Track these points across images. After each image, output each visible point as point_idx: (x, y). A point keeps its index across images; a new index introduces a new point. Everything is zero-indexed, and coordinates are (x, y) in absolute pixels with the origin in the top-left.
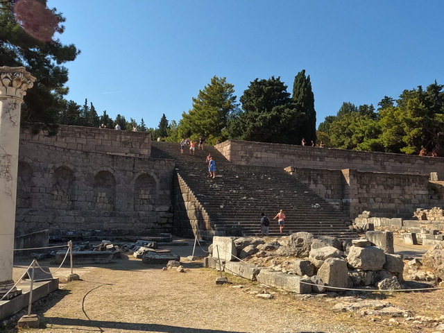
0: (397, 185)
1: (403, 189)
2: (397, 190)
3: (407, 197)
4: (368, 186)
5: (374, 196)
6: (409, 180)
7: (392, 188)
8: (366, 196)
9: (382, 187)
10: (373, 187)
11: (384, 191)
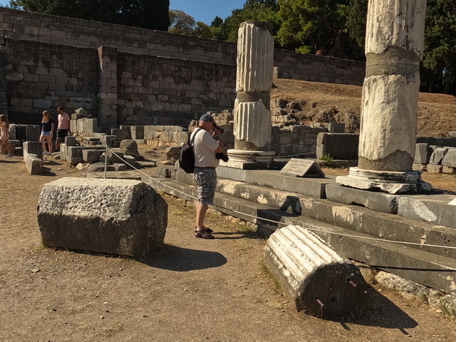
0: (198, 78)
1: (207, 85)
2: (197, 86)
3: (212, 96)
4: (145, 77)
5: (156, 92)
6: (217, 72)
7: (187, 82)
8: (141, 91)
9: (170, 80)
10: (155, 78)
11: (174, 86)
